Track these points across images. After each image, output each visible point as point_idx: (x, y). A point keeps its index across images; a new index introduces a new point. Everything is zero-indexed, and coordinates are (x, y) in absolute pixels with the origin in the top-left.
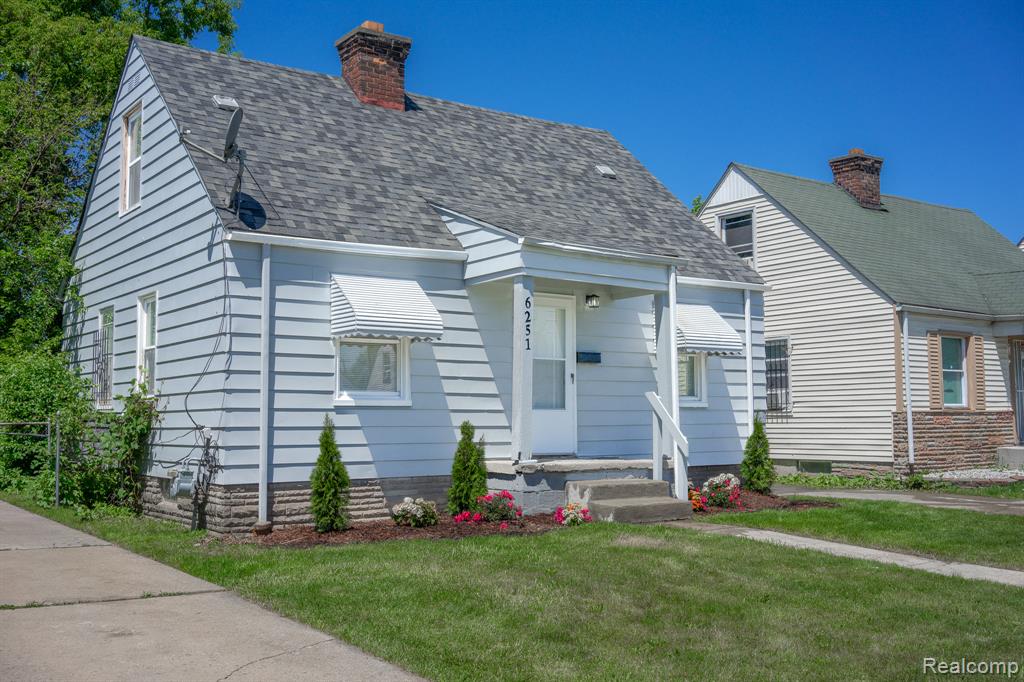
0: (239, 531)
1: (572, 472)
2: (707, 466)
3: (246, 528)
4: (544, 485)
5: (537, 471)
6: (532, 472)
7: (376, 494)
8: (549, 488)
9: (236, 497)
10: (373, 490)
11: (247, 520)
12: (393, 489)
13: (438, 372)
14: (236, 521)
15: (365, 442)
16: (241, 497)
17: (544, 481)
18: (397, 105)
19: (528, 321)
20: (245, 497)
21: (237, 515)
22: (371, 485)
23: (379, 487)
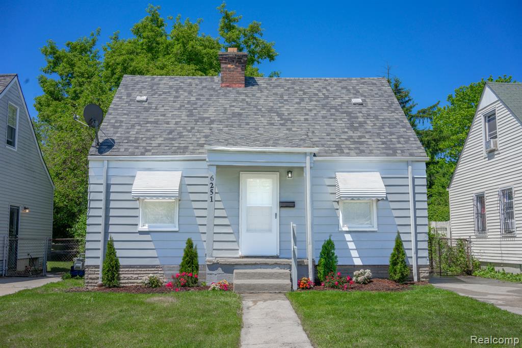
0: (91, 286)
1: (236, 264)
2: (378, 265)
3: (95, 284)
4: (220, 270)
5: (214, 264)
6: (211, 263)
7: (160, 272)
8: (223, 272)
9: (91, 271)
10: (158, 270)
11: (96, 281)
12: (168, 270)
13: (194, 214)
14: (90, 281)
15: (154, 248)
16: (93, 271)
17: (220, 269)
18: (240, 85)
19: (211, 188)
20: (95, 271)
21: (91, 279)
22: (157, 268)
23: (161, 269)
